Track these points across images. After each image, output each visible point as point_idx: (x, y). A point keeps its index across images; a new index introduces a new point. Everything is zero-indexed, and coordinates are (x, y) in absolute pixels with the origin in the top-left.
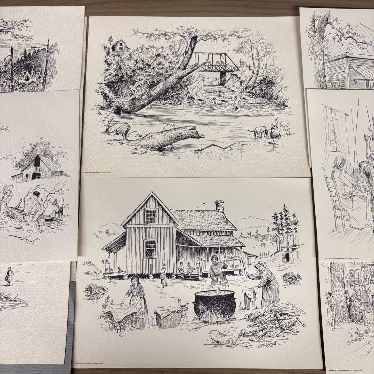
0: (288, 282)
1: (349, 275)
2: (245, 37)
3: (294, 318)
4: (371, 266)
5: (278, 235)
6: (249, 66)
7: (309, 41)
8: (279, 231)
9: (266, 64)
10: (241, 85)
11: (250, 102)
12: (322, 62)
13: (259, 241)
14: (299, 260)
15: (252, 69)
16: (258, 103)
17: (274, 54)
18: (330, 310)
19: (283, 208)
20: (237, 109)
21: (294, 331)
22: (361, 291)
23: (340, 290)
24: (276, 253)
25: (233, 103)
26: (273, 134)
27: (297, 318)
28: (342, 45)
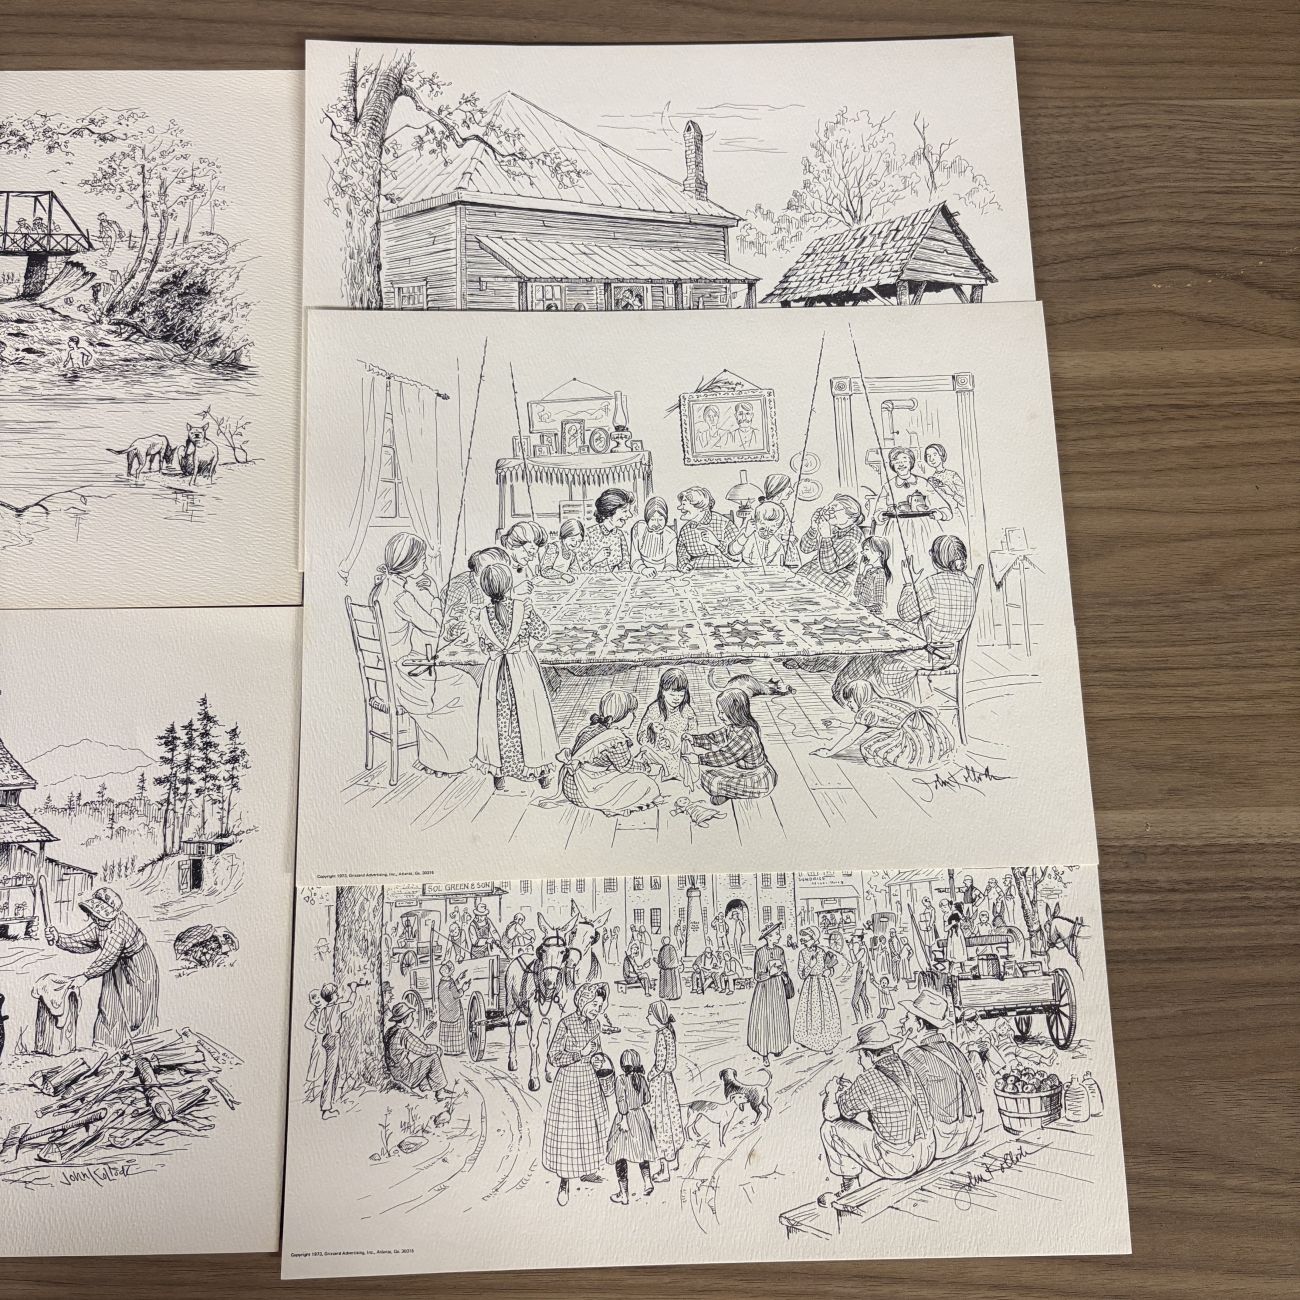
0: (191, 959)
1: (401, 930)
2: (124, 137)
3: (202, 1081)
4: (478, 899)
5: (172, 800)
6: (128, 235)
7: (333, 150)
8: (178, 785)
9: (188, 230)
10: (96, 299)
11: (122, 355)
12: (374, 220)
13: (107, 821)
14: (235, 881)
15: (138, 245)
16: (147, 359)
17: (218, 196)
18: (323, 1052)
19: (199, 709)
20: (76, 377)
21: (197, 1126)
22: (437, 984)
23: (363, 982)
24: (159, 860)
25: (64, 358)
26: (190, 461)
27: (211, 1080)
28: (446, 163)
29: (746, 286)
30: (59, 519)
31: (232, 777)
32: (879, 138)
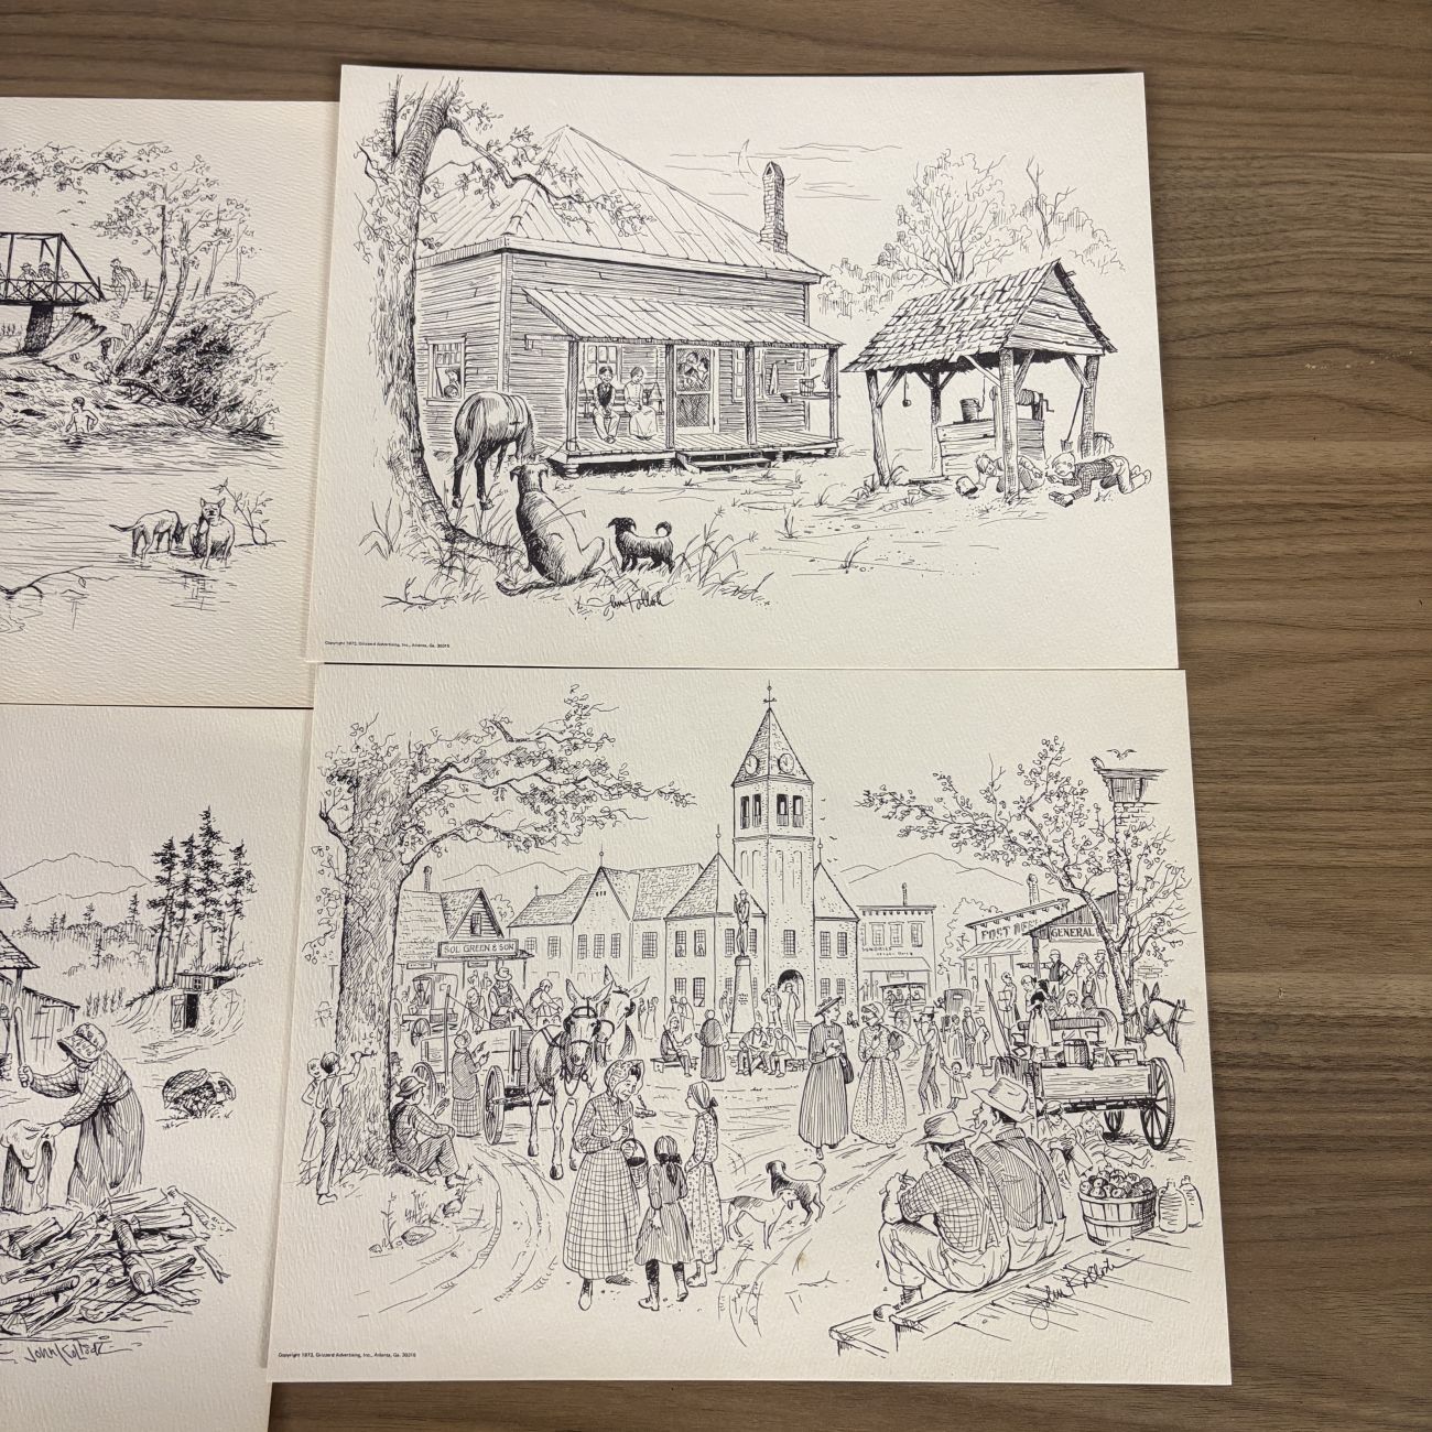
0: (182, 1108)
1: (413, 995)
2: (144, 174)
3: (187, 1249)
5: (167, 926)
6: (143, 284)
7: (367, 188)
8: (175, 909)
9: (211, 279)
10: (105, 356)
11: (132, 420)
12: (409, 268)
13: (93, 947)
14: (234, 1020)
15: (154, 296)
16: (159, 425)
17: (246, 242)
18: (321, 1129)
19: (202, 823)
20: (80, 443)
21: (180, 1300)
24: (150, 993)
25: (67, 423)
26: (203, 541)
27: (197, 1248)
28: (493, 205)
29: (827, 351)
30: (55, 604)
31: (235, 902)
32: (986, 185)
